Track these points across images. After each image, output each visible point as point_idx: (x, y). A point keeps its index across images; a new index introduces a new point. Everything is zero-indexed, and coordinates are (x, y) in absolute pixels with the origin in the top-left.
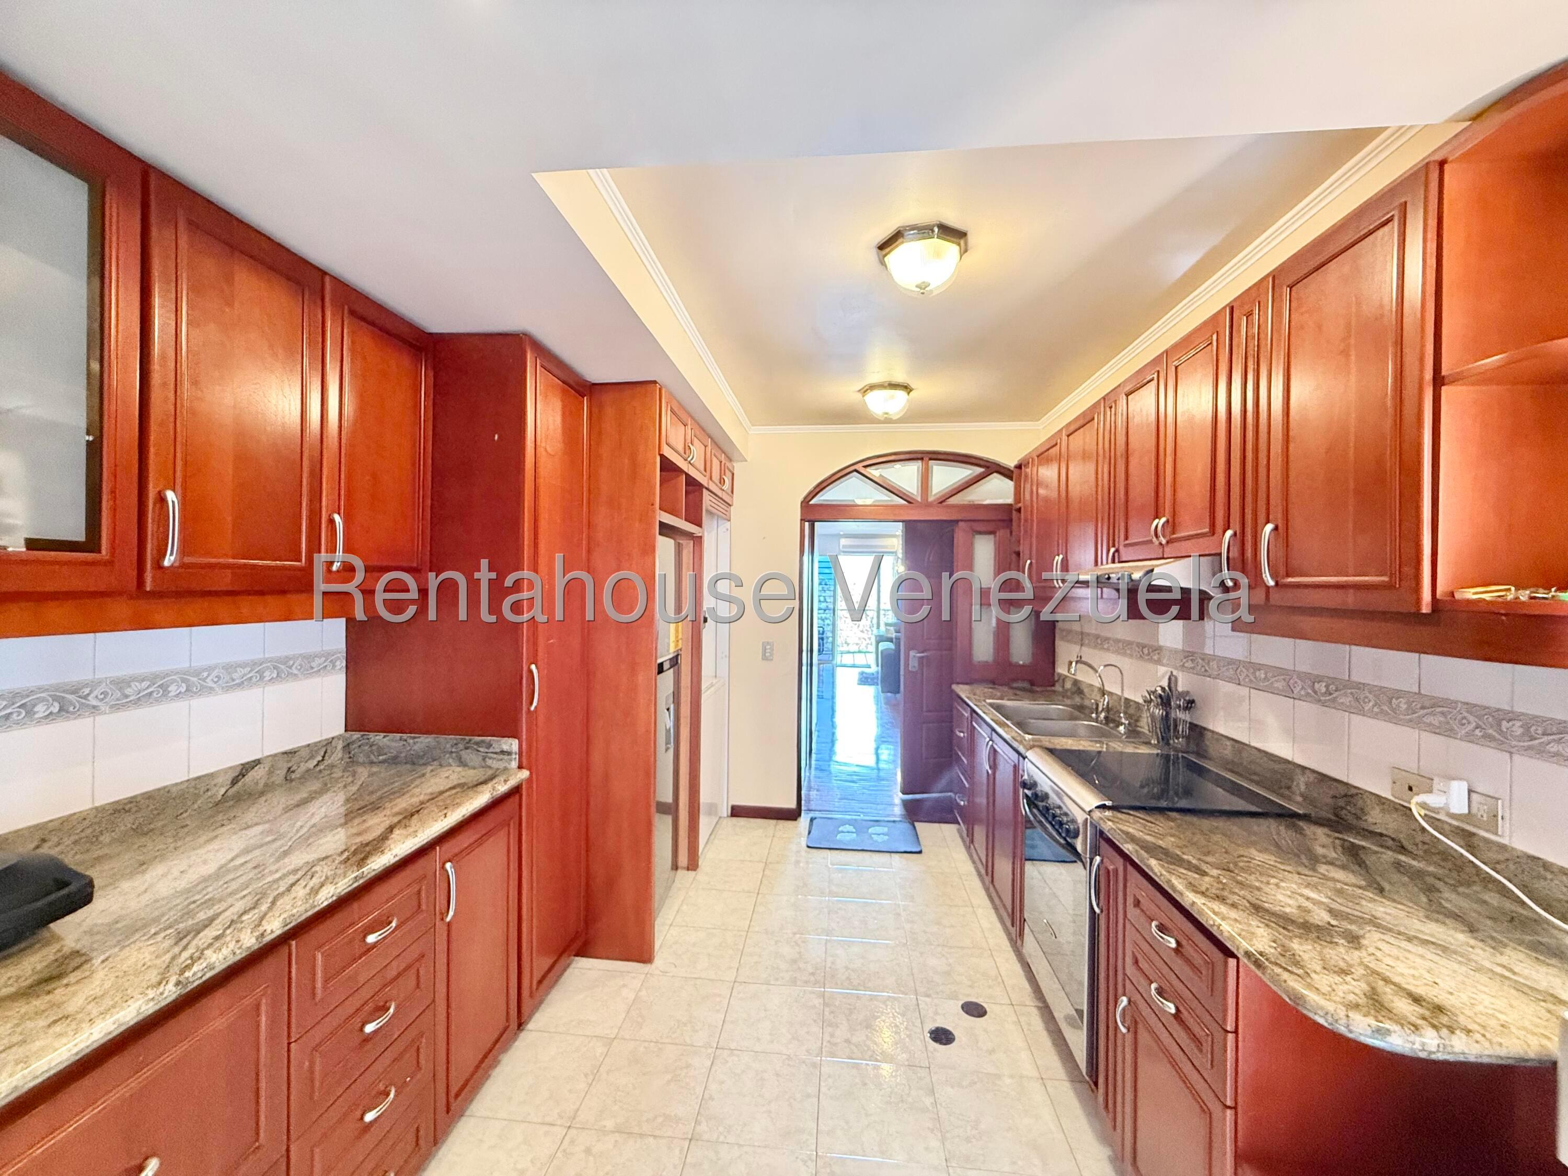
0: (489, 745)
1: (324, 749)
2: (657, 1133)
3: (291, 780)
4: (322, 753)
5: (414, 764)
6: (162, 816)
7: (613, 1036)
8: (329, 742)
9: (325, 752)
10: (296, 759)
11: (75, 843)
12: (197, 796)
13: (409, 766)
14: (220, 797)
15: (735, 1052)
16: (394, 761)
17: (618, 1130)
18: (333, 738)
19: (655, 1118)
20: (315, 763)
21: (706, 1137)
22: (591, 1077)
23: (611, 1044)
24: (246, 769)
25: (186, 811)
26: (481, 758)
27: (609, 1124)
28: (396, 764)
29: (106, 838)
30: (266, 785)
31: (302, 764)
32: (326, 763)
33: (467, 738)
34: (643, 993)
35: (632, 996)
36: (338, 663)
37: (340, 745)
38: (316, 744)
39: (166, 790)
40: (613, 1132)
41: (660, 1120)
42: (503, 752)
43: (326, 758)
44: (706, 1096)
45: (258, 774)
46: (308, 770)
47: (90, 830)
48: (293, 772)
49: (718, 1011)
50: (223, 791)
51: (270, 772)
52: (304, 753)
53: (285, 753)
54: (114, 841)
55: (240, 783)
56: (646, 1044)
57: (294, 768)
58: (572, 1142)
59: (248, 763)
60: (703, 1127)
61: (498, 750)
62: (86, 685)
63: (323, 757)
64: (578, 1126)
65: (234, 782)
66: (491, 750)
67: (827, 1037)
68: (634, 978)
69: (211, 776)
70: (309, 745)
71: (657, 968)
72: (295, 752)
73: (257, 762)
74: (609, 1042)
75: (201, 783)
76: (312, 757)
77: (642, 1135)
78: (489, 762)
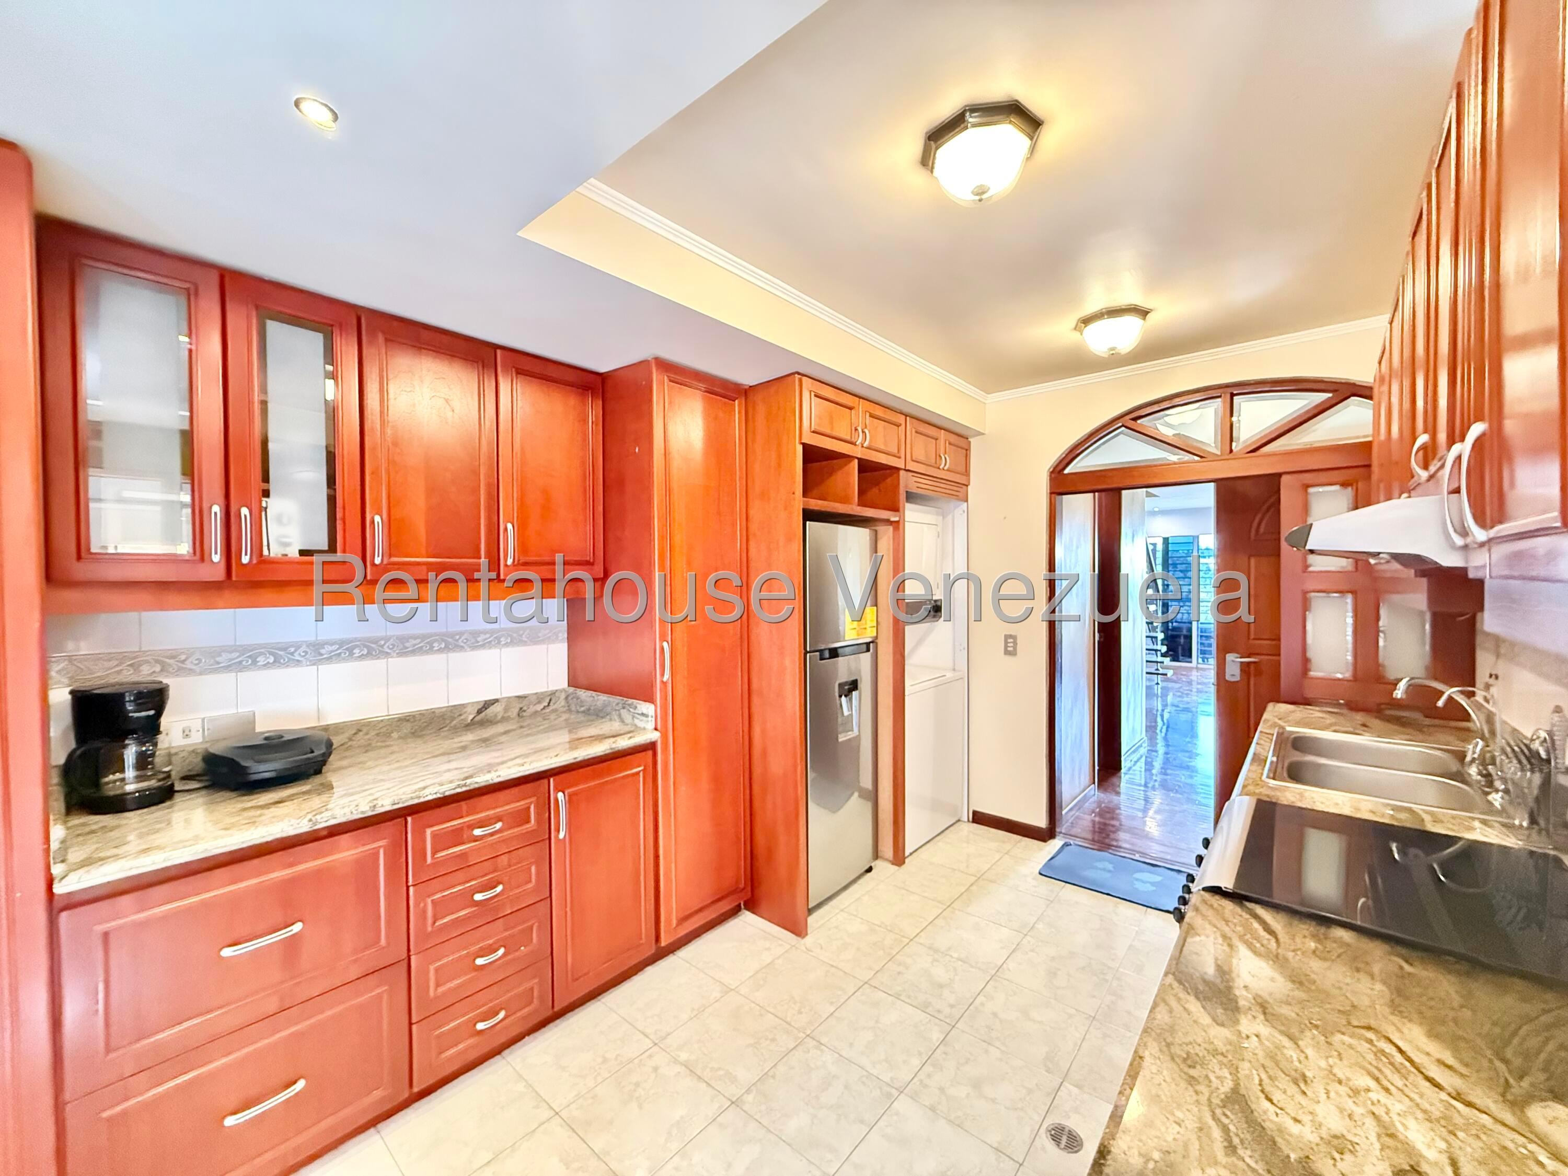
0: (636, 708)
1: (549, 698)
2: (713, 1083)
3: (522, 717)
4: (548, 701)
5: (598, 716)
6: (430, 728)
7: (733, 988)
8: (553, 693)
9: (550, 700)
10: (525, 702)
11: (378, 735)
12: (453, 719)
13: (594, 717)
14: (469, 721)
15: (823, 1047)
16: (587, 712)
17: (686, 1065)
18: (557, 691)
19: (719, 1069)
20: (542, 707)
21: (746, 1107)
22: (695, 1013)
23: (727, 993)
24: (487, 704)
25: (445, 727)
26: (631, 717)
27: (684, 1056)
28: (589, 714)
29: (395, 735)
30: (503, 718)
31: (531, 706)
32: (551, 708)
33: (625, 699)
34: (780, 961)
35: (769, 960)
36: (560, 635)
37: (563, 696)
38: (542, 693)
39: (432, 712)
40: (681, 1064)
41: (721, 1073)
42: (643, 714)
43: (551, 704)
44: (771, 1073)
45: (497, 709)
46: (536, 712)
47: (385, 729)
48: (525, 711)
49: (832, 1003)
50: (471, 717)
51: (506, 710)
52: (534, 699)
53: (519, 697)
54: (400, 738)
55: (484, 713)
56: (753, 1005)
57: (525, 708)
58: (650, 1056)
59: (490, 700)
60: (750, 1098)
61: (640, 712)
62: (382, 639)
63: (549, 703)
64: (662, 1046)
65: (479, 712)
66: (636, 711)
67: (921, 1075)
68: (781, 945)
69: (463, 706)
70: (536, 694)
71: (805, 944)
72: (525, 697)
73: (496, 701)
74: (727, 990)
75: (458, 709)
76: (539, 702)
77: (700, 1078)
78: (636, 721)
